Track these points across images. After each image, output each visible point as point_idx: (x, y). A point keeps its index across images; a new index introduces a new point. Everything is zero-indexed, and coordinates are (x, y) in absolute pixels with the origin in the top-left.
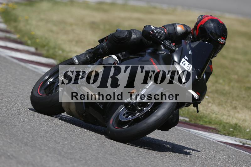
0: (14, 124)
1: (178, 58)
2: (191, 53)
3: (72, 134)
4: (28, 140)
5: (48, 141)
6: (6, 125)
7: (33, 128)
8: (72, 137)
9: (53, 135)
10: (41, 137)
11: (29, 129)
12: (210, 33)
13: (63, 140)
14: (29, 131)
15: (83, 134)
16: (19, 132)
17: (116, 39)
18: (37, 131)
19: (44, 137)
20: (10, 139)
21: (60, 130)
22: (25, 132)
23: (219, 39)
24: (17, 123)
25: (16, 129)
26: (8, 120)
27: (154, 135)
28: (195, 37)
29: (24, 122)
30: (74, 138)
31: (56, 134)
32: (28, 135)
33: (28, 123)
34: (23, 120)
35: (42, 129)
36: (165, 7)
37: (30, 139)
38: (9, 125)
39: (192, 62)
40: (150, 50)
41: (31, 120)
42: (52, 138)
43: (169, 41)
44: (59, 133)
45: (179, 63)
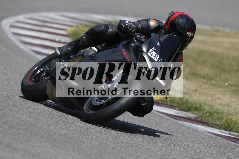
0: (82, 141)
1: (146, 49)
2: (159, 44)
3: (138, 151)
4: (96, 156)
5: (114, 156)
6: (75, 142)
7: (101, 145)
8: (138, 153)
9: (119, 151)
10: (108, 153)
11: (97, 145)
12: (180, 28)
13: (129, 156)
14: (96, 148)
15: (148, 150)
16: (87, 149)
17: (95, 33)
18: (104, 147)
19: (111, 153)
20: (79, 155)
21: (127, 146)
22: (92, 148)
23: (187, 33)
24: (86, 140)
25: (84, 146)
26: (77, 137)
27: (216, 152)
28: (166, 31)
29: (92, 138)
30: (139, 154)
31: (122, 150)
32: (96, 151)
33: (96, 140)
34: (91, 137)
35: (109, 145)
36: (227, 30)
37: (98, 155)
38: (78, 142)
39: (159, 53)
40: (125, 42)
41: (99, 137)
42: (119, 154)
43: (140, 34)
44: (125, 149)
45: (147, 53)
